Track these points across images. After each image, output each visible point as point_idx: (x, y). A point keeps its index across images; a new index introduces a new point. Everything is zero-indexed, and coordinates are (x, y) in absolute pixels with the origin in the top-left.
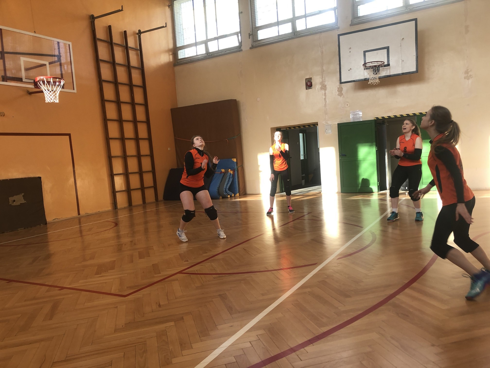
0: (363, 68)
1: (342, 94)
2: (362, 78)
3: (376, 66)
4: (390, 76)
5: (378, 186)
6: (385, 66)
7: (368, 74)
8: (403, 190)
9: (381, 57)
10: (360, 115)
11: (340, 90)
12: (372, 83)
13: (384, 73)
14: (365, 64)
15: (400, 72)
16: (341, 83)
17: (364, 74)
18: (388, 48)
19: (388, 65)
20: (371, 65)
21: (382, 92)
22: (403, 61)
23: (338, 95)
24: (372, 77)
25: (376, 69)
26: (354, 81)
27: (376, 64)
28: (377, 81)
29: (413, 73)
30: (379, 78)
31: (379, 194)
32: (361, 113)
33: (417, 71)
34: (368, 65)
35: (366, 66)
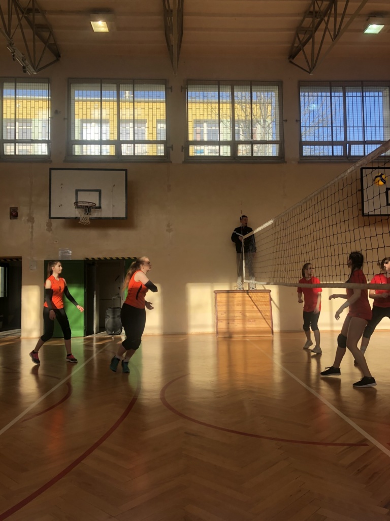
0: (74, 206)
1: (51, 230)
2: (73, 216)
3: (87, 206)
4: (100, 219)
5: (85, 330)
6: (97, 208)
7: (79, 213)
8: (109, 335)
9: (93, 198)
10: (69, 253)
11: (49, 225)
12: (82, 223)
13: (95, 214)
14: (76, 203)
15: (110, 215)
16: (50, 218)
17: (75, 213)
18: (100, 191)
19: (100, 207)
20: (82, 204)
21: (93, 233)
22: (114, 206)
23: (47, 230)
24: (83, 216)
25: (88, 209)
26: (64, 218)
27: (87, 205)
28: (88, 221)
29: (123, 219)
30: (90, 219)
31: (85, 339)
32: (71, 252)
33: (126, 218)
34: (80, 204)
35: (77, 205)
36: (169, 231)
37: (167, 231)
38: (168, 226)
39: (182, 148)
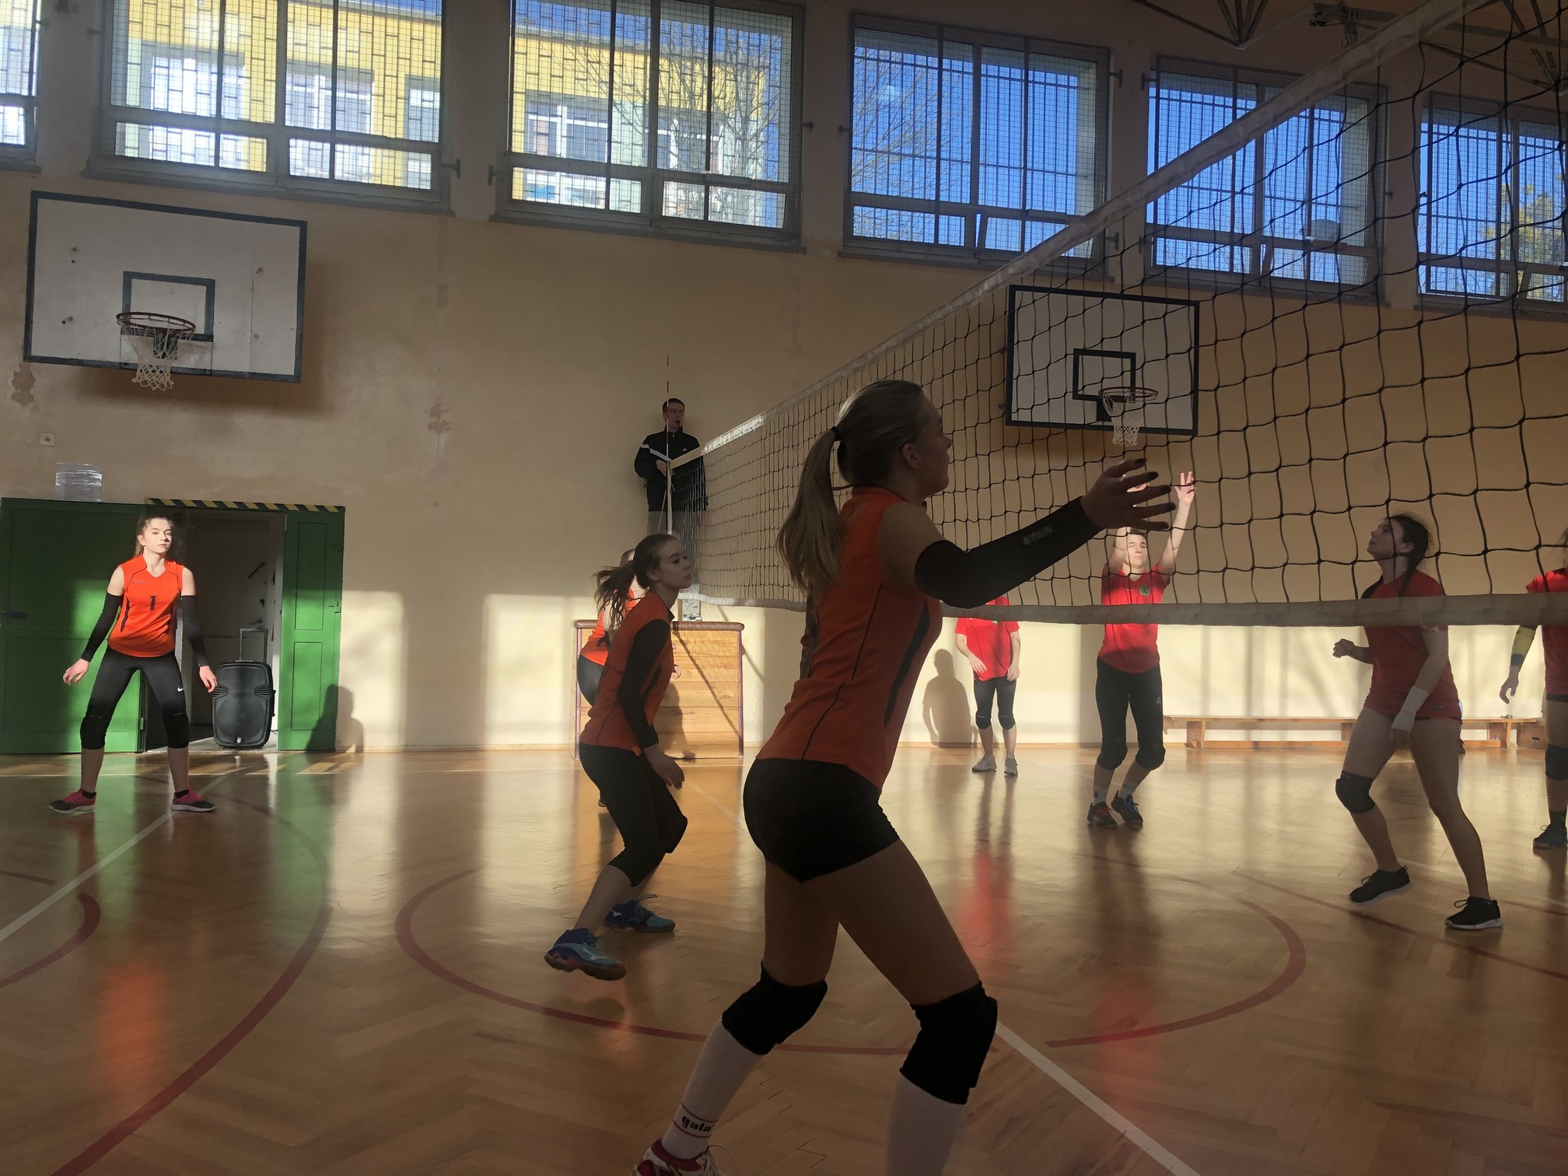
0: (117, 327)
1: (31, 399)
2: (114, 358)
3: (164, 331)
4: (211, 373)
5: (140, 733)
6: (197, 338)
7: (136, 349)
8: (225, 747)
9: (187, 306)
10: (95, 480)
11: (23, 386)
12: (145, 382)
13: (191, 359)
14: (125, 316)
15: (245, 367)
16: (28, 357)
17: (120, 349)
18: (210, 285)
19: (208, 337)
20: (146, 323)
21: (180, 420)
22: (257, 337)
23: (13, 397)
24: (147, 361)
25: (166, 339)
26: (79, 363)
27: (163, 324)
28: (166, 379)
29: (283, 379)
30: (172, 372)
31: (139, 761)
32: (100, 477)
33: (297, 377)
34: (136, 320)
35: (128, 323)
36: (437, 427)
37: (431, 427)
38: (435, 412)
39: (491, 173)
